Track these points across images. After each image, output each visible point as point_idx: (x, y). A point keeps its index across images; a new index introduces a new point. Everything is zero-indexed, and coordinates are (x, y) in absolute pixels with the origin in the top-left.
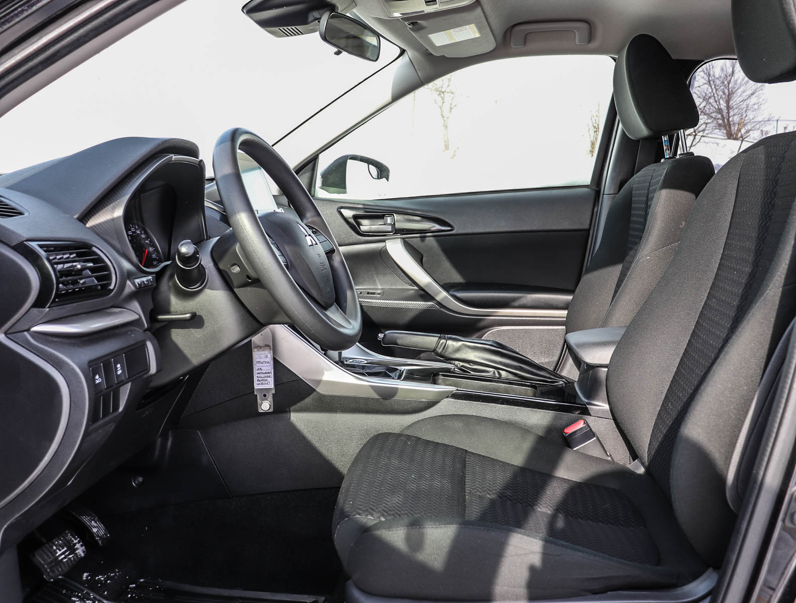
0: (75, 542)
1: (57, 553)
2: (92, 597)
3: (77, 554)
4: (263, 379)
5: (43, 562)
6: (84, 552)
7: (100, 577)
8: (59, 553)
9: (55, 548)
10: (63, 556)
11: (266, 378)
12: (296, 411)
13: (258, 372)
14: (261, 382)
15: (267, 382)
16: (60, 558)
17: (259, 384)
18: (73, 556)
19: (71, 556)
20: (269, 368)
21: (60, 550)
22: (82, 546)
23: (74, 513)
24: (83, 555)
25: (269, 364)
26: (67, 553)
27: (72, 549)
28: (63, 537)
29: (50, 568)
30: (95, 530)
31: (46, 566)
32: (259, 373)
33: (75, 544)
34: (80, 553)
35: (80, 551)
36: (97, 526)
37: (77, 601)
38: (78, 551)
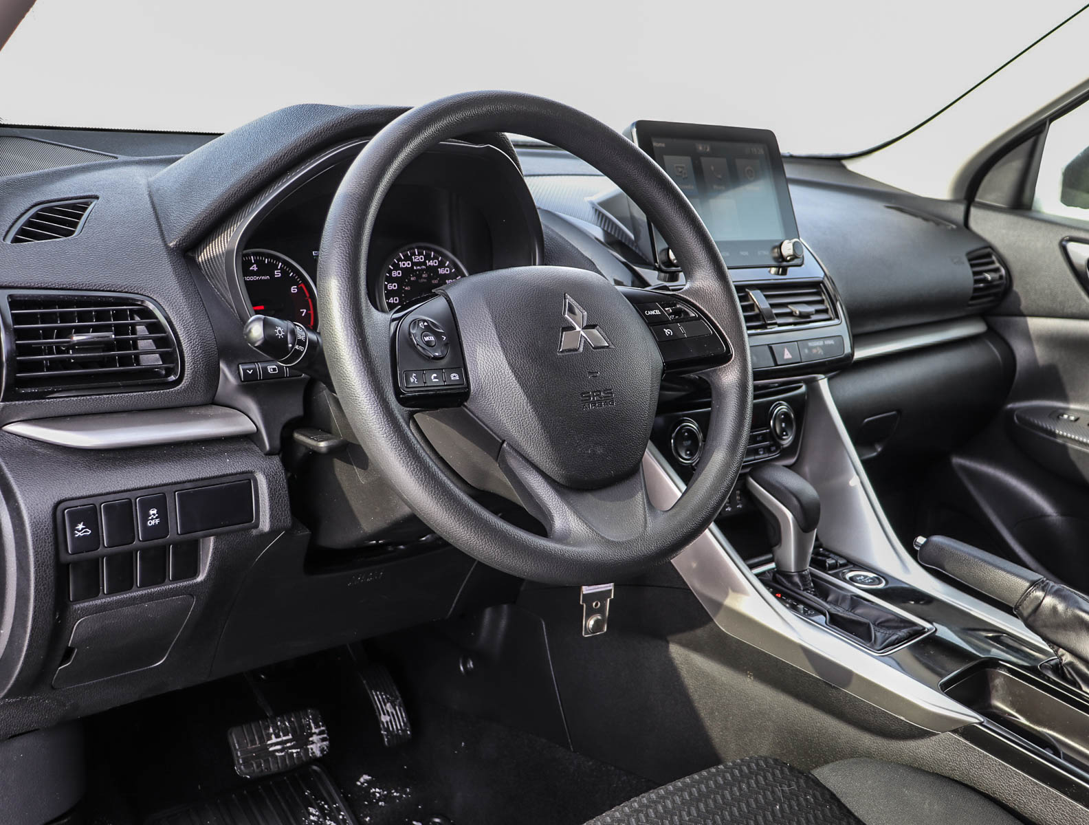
0: (314, 730)
1: (270, 739)
2: (341, 817)
3: (308, 749)
5: (237, 747)
6: (322, 750)
7: (377, 790)
8: (274, 740)
9: (271, 730)
10: (279, 747)
12: (682, 644)
16: (271, 749)
18: (297, 752)
19: (294, 751)
21: (278, 736)
22: (323, 740)
23: (365, 682)
24: (318, 754)
26: (288, 745)
27: (302, 739)
28: (296, 717)
29: (243, 759)
30: (384, 718)
31: (239, 754)
33: (311, 735)
34: (314, 750)
35: (317, 746)
36: (394, 713)
37: (314, 815)
38: (311, 746)
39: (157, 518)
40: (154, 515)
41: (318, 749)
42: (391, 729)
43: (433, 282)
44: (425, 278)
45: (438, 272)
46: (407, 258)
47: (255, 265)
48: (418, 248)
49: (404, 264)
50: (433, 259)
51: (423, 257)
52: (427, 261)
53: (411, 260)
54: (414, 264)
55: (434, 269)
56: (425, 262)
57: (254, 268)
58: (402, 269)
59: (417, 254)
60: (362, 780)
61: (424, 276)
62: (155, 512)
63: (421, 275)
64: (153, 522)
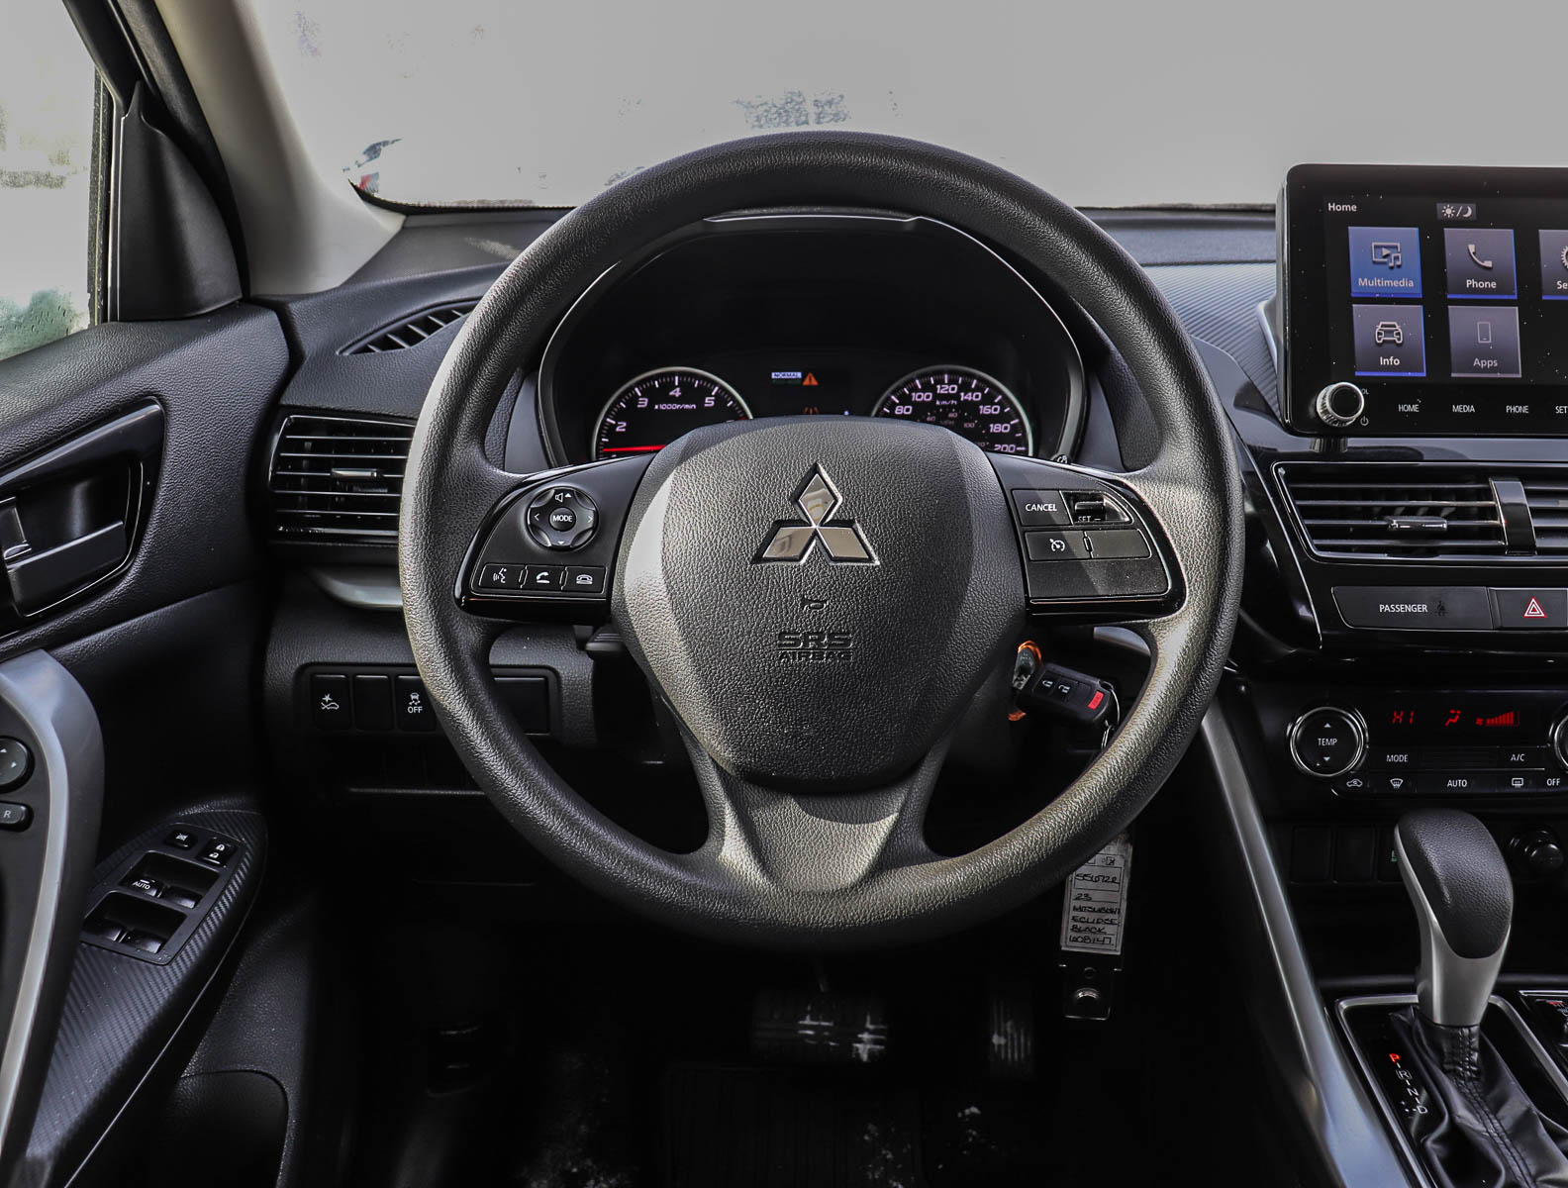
0: (868, 1026)
1: (804, 1018)
3: (853, 1049)
4: (1090, 925)
8: (809, 1021)
9: (809, 1008)
10: (812, 1033)
11: (1100, 926)
13: (1078, 904)
14: (1083, 935)
15: (1101, 937)
16: (801, 1032)
17: (1075, 940)
18: (835, 1047)
19: (832, 1044)
20: (1116, 897)
21: (815, 1018)
22: (879, 1041)
24: (865, 1057)
25: (1115, 887)
26: (827, 1033)
27: (849, 1034)
28: (851, 1001)
30: (996, 1040)
31: (759, 1026)
32: (1081, 909)
33: (864, 1030)
34: (860, 1051)
35: (865, 1045)
36: (1015, 1036)
37: (870, 1135)
38: (858, 1045)
39: (419, 705)
40: (416, 700)
41: (866, 1051)
42: (1003, 1056)
43: (965, 425)
44: (951, 419)
45: (979, 410)
46: (927, 387)
47: (678, 389)
48: (950, 372)
49: (920, 397)
50: (973, 391)
51: (956, 387)
52: (962, 394)
53: (933, 389)
54: (937, 396)
55: (973, 407)
56: (958, 394)
57: (677, 392)
58: (915, 404)
59: (946, 382)
60: (967, 1112)
61: (951, 415)
62: (417, 697)
63: (947, 414)
64: (414, 709)
